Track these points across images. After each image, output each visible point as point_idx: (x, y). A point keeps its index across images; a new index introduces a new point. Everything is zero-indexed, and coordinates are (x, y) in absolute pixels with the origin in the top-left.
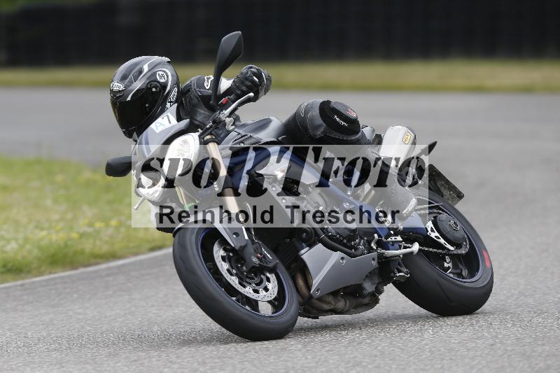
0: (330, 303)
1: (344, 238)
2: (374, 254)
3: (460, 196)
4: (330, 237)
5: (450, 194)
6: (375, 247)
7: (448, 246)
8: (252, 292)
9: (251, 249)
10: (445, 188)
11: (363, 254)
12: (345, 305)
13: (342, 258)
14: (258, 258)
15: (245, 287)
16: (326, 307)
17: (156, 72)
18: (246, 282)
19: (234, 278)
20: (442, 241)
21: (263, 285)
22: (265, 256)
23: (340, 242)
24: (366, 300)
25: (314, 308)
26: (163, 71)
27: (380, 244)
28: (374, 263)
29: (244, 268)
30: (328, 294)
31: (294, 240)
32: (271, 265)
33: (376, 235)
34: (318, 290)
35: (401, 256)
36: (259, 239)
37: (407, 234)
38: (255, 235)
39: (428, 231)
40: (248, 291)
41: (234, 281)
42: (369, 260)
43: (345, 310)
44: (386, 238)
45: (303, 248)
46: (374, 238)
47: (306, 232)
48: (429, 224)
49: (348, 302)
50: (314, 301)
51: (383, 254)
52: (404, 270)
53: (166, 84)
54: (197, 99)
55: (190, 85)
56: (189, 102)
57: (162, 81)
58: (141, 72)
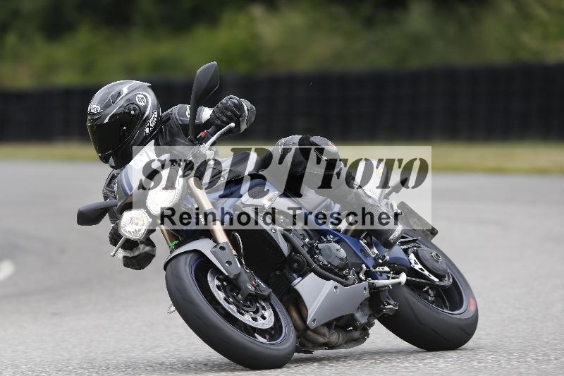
0: (324, 335)
1: (335, 267)
2: (365, 284)
3: (434, 232)
4: (320, 266)
6: (363, 278)
7: (433, 278)
8: (251, 319)
9: (245, 277)
11: (354, 284)
12: (339, 339)
13: (336, 287)
14: (253, 285)
15: (243, 315)
16: (321, 340)
17: (136, 95)
18: (245, 311)
19: (231, 306)
20: (426, 273)
21: (260, 314)
22: (258, 285)
23: (332, 272)
24: (357, 334)
25: (309, 340)
26: (142, 94)
27: (369, 274)
28: (366, 293)
29: (240, 296)
30: (323, 325)
31: (285, 271)
32: (266, 293)
33: (364, 266)
34: (314, 321)
35: (390, 286)
36: (251, 269)
37: (392, 265)
38: (246, 265)
39: (411, 263)
40: (247, 319)
41: (232, 309)
42: (360, 290)
43: (339, 344)
44: (375, 268)
45: (295, 279)
46: (362, 268)
47: (297, 261)
48: (412, 257)
49: (341, 335)
50: (309, 333)
51: (373, 283)
52: (393, 302)
53: (146, 107)
54: (177, 127)
55: (172, 114)
56: (169, 132)
57: (142, 104)
58: (119, 94)
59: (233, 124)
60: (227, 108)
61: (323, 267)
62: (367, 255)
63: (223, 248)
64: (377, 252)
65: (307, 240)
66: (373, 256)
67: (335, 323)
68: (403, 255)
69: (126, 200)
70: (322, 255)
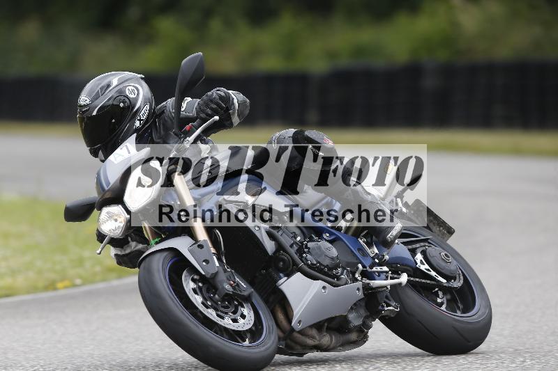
0: (313, 337)
1: (325, 267)
2: (359, 284)
3: (450, 231)
4: (308, 265)
5: (440, 231)
6: (359, 278)
7: (440, 278)
8: (231, 322)
9: (222, 276)
10: (434, 223)
11: (346, 284)
12: (331, 341)
13: (324, 288)
14: (231, 285)
15: (223, 318)
16: (310, 342)
17: (126, 87)
18: (223, 312)
19: (209, 310)
20: (433, 273)
21: (239, 313)
22: (238, 285)
23: (321, 271)
24: (353, 336)
25: (297, 343)
26: (134, 86)
27: (365, 274)
28: (360, 294)
29: (217, 296)
30: (311, 327)
31: (271, 270)
32: (246, 293)
33: (360, 266)
34: (299, 322)
35: (389, 287)
36: (232, 268)
37: (394, 265)
38: (227, 263)
39: (417, 264)
40: (227, 322)
41: (211, 314)
42: (353, 290)
43: (332, 346)
44: (371, 268)
45: (281, 278)
46: (358, 268)
47: (283, 260)
48: (419, 257)
49: (334, 337)
50: (296, 335)
51: (369, 284)
52: (394, 304)
53: (136, 99)
54: (171, 120)
55: (166, 106)
56: (164, 125)
57: (132, 96)
58: (109, 86)
59: (217, 118)
60: (211, 101)
61: (312, 266)
62: (365, 254)
63: (201, 246)
64: (376, 251)
65: (299, 239)
66: (372, 255)
67: (326, 324)
68: (408, 255)
69: (103, 195)
70: (311, 254)
